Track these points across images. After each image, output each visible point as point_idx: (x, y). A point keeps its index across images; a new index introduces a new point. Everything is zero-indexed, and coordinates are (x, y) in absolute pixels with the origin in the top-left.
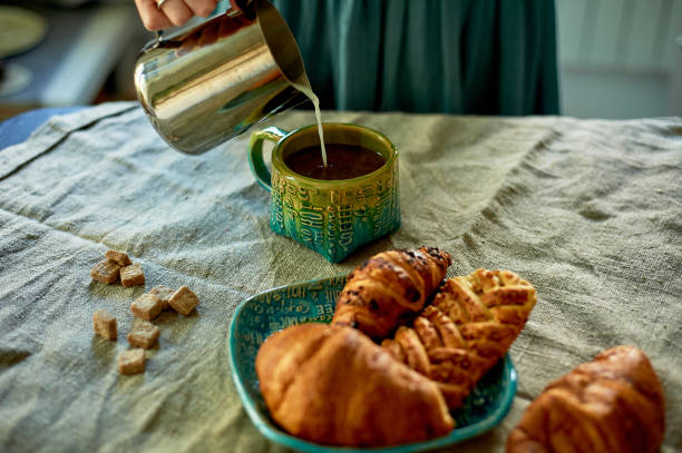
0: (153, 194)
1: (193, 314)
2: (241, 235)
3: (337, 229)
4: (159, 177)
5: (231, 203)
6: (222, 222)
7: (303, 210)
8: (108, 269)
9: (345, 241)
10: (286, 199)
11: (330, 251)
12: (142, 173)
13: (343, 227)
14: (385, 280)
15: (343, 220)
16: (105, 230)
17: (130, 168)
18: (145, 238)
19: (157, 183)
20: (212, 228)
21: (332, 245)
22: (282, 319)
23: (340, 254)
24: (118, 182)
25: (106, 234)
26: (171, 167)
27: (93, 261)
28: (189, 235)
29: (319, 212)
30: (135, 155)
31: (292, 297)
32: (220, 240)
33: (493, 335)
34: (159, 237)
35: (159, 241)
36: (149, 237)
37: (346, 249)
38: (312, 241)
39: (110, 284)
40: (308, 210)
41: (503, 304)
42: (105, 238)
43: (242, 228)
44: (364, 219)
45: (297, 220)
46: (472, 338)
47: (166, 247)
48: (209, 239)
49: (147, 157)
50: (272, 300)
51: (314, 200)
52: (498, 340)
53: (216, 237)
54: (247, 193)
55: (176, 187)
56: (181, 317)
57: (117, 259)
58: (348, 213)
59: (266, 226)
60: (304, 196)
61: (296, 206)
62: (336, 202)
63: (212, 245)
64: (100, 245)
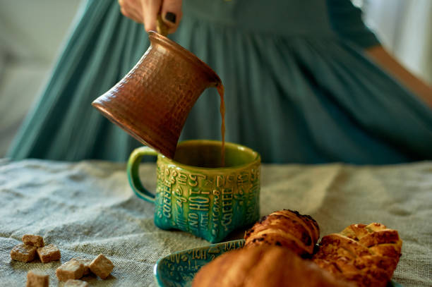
0: (43, 210)
1: (109, 278)
2: (131, 231)
3: (221, 210)
4: (45, 200)
5: (114, 211)
6: (111, 223)
7: (192, 195)
8: (27, 248)
9: (226, 222)
10: (176, 190)
11: (213, 231)
12: (29, 198)
13: (225, 209)
14: (284, 227)
15: (225, 202)
16: (11, 229)
17: (18, 195)
18: (49, 232)
19: (46, 203)
20: (104, 227)
21: (215, 225)
22: (191, 274)
23: (222, 233)
24: (11, 204)
25: (13, 232)
26: (55, 193)
27: (9, 249)
28: (86, 230)
29: (206, 196)
30: (20, 187)
31: (196, 259)
32: (113, 234)
33: (380, 263)
34: (62, 232)
35: (62, 235)
36: (53, 232)
37: (226, 229)
38: (198, 224)
39: (28, 262)
40: (196, 195)
41: (379, 243)
42: (12, 235)
43: (128, 227)
44: (241, 203)
45: (186, 206)
46: (363, 266)
47: (68, 239)
48: (103, 234)
49: (30, 190)
50: (180, 260)
51: (203, 186)
52: (385, 267)
53: (110, 232)
54: (126, 205)
55: (62, 205)
56: (100, 279)
57: (33, 241)
58: (230, 196)
59: (149, 224)
60: (193, 182)
61: (185, 194)
62: (221, 186)
63: (107, 237)
64: (10, 239)
